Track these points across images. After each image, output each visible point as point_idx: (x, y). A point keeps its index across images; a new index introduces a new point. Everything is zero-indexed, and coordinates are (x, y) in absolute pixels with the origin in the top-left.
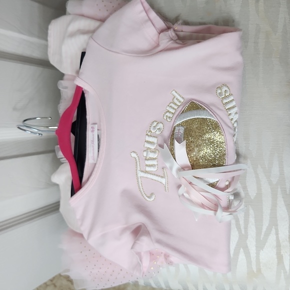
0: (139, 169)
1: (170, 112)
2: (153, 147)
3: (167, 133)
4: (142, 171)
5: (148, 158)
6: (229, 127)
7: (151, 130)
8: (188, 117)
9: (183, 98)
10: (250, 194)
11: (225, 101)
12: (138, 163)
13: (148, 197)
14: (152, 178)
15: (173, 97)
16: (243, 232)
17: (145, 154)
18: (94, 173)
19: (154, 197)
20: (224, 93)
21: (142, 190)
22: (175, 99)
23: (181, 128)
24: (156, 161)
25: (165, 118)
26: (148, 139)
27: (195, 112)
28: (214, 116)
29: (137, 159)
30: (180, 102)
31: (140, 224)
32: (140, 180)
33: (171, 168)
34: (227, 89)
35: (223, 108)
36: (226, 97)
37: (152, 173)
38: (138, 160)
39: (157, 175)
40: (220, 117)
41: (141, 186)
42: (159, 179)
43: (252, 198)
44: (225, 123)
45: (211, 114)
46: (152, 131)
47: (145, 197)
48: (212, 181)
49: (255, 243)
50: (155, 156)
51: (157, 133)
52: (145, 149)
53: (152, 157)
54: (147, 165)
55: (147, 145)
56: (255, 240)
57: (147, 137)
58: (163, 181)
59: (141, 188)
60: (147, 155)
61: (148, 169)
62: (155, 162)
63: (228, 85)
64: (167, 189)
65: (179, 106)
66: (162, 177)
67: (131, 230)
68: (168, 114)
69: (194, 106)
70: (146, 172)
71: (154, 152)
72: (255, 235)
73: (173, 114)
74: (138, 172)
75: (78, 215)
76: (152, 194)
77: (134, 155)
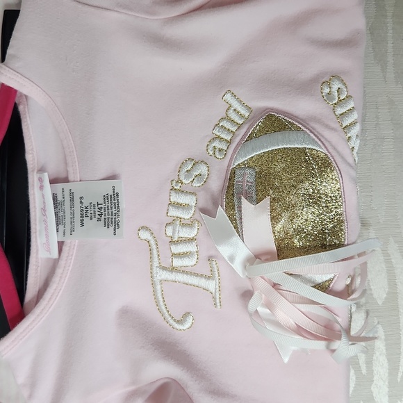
0: (156, 264)
1: (221, 139)
2: (186, 215)
3: (216, 184)
4: (164, 268)
5: (176, 239)
6: (348, 164)
7: (182, 178)
8: (263, 148)
9: (248, 108)
10: (375, 296)
11: (340, 111)
12: (155, 251)
13: (178, 322)
14: (187, 282)
15: (228, 106)
16: (364, 371)
17: (170, 232)
18: (56, 279)
19: (189, 321)
20: (336, 94)
21: (163, 307)
22: (231, 111)
23: (248, 171)
24: (194, 243)
25: (211, 153)
26: (175, 198)
27: (279, 135)
28: (319, 143)
29: (152, 242)
30: (242, 116)
31: (166, 380)
32: (159, 287)
33: (232, 259)
34: (341, 86)
35: (337, 126)
36: (340, 102)
37: (186, 269)
38: (154, 247)
39: (197, 275)
40: (332, 145)
41: (161, 299)
42: (202, 282)
43: (380, 302)
44: (343, 158)
45: (314, 140)
46: (184, 181)
47: (171, 322)
48: (320, 279)
49: (387, 389)
50: (191, 233)
51: (194, 185)
52: (170, 220)
53: (186, 236)
54: (174, 255)
55: (174, 212)
56: (387, 383)
57: (173, 194)
58: (211, 285)
59: (162, 303)
60: (174, 233)
61: (177, 263)
62: (191, 248)
63: (342, 78)
64: (218, 301)
65: (240, 126)
66: (209, 278)
67: (147, 396)
68: (217, 144)
69: (274, 123)
70: (173, 269)
71: (189, 225)
72: (387, 375)
73: (229, 142)
74: (155, 270)
75: (22, 376)
76: (187, 314)
77: (145, 235)
